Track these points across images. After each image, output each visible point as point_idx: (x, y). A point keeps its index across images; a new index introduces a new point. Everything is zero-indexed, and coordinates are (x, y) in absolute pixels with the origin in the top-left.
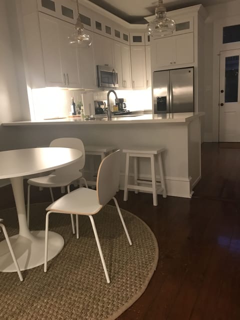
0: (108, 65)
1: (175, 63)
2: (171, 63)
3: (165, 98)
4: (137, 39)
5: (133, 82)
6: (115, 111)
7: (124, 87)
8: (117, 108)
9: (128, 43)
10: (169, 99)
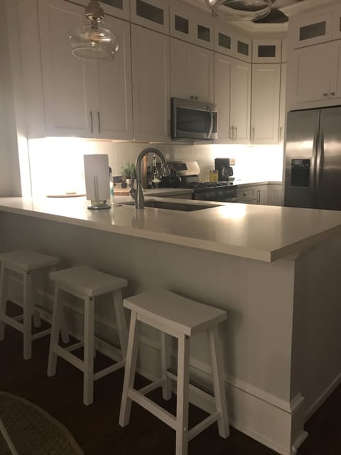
0: (196, 98)
1: (333, 94)
2: (326, 95)
3: (307, 162)
4: (267, 51)
5: (252, 130)
6: (213, 181)
7: (232, 137)
8: (217, 175)
9: (248, 58)
10: (315, 163)
